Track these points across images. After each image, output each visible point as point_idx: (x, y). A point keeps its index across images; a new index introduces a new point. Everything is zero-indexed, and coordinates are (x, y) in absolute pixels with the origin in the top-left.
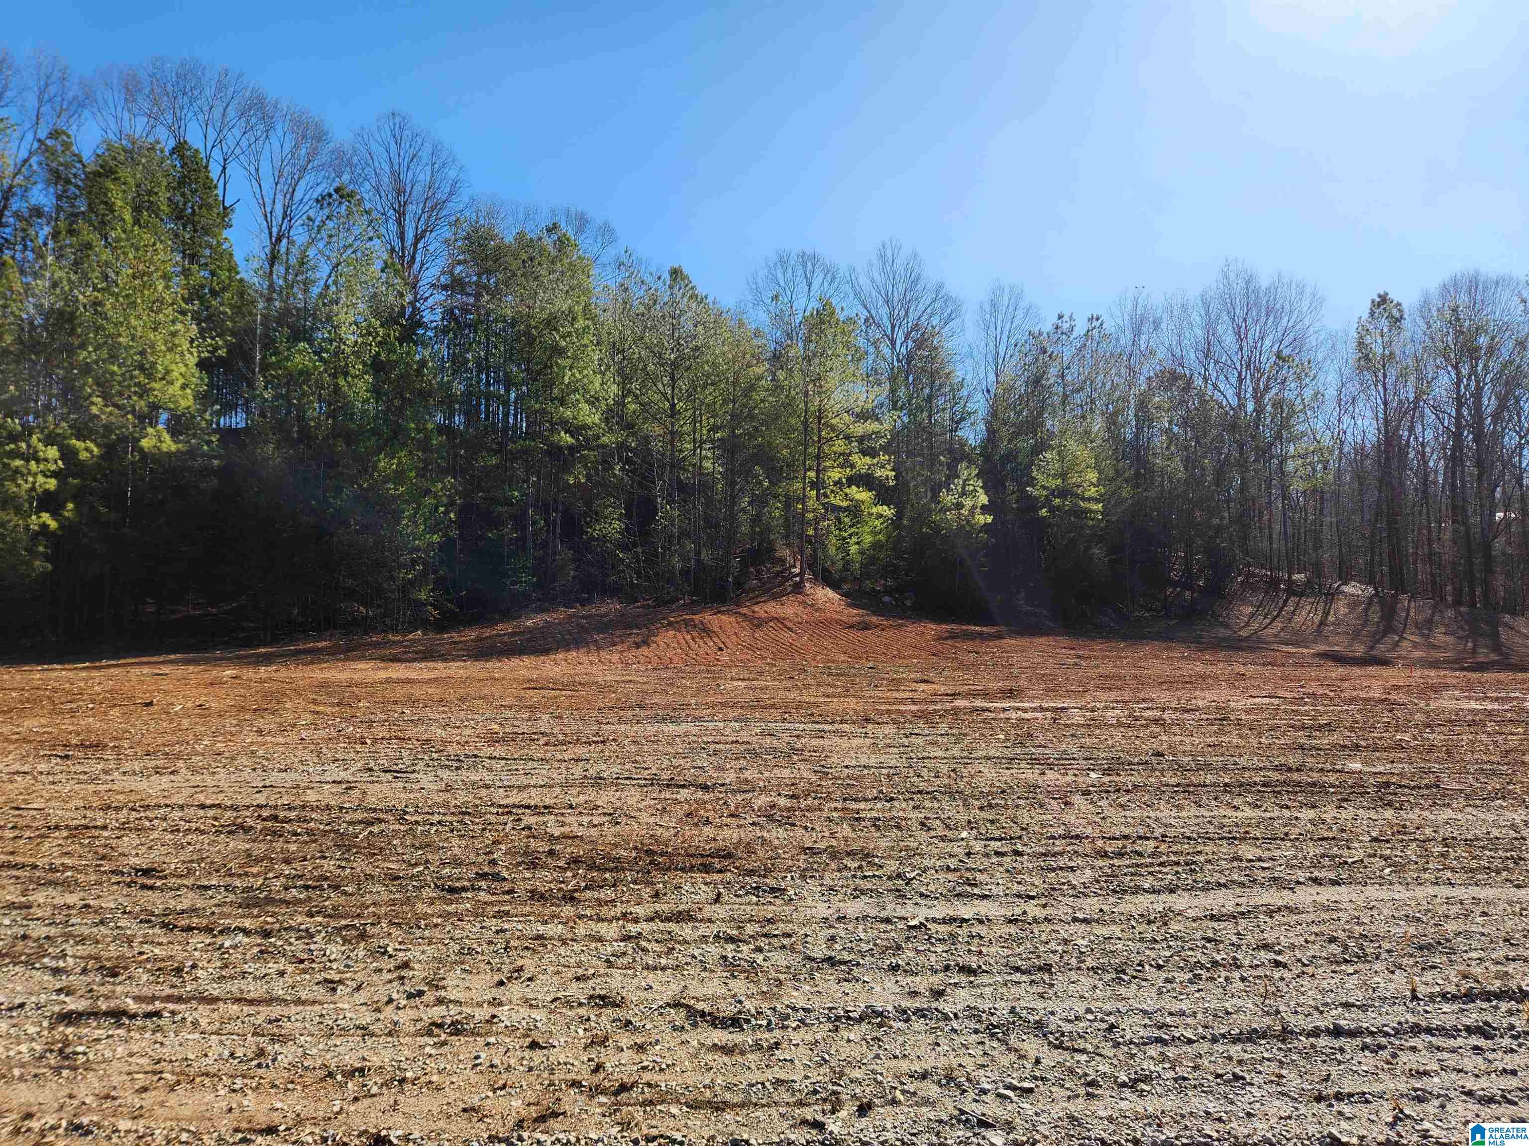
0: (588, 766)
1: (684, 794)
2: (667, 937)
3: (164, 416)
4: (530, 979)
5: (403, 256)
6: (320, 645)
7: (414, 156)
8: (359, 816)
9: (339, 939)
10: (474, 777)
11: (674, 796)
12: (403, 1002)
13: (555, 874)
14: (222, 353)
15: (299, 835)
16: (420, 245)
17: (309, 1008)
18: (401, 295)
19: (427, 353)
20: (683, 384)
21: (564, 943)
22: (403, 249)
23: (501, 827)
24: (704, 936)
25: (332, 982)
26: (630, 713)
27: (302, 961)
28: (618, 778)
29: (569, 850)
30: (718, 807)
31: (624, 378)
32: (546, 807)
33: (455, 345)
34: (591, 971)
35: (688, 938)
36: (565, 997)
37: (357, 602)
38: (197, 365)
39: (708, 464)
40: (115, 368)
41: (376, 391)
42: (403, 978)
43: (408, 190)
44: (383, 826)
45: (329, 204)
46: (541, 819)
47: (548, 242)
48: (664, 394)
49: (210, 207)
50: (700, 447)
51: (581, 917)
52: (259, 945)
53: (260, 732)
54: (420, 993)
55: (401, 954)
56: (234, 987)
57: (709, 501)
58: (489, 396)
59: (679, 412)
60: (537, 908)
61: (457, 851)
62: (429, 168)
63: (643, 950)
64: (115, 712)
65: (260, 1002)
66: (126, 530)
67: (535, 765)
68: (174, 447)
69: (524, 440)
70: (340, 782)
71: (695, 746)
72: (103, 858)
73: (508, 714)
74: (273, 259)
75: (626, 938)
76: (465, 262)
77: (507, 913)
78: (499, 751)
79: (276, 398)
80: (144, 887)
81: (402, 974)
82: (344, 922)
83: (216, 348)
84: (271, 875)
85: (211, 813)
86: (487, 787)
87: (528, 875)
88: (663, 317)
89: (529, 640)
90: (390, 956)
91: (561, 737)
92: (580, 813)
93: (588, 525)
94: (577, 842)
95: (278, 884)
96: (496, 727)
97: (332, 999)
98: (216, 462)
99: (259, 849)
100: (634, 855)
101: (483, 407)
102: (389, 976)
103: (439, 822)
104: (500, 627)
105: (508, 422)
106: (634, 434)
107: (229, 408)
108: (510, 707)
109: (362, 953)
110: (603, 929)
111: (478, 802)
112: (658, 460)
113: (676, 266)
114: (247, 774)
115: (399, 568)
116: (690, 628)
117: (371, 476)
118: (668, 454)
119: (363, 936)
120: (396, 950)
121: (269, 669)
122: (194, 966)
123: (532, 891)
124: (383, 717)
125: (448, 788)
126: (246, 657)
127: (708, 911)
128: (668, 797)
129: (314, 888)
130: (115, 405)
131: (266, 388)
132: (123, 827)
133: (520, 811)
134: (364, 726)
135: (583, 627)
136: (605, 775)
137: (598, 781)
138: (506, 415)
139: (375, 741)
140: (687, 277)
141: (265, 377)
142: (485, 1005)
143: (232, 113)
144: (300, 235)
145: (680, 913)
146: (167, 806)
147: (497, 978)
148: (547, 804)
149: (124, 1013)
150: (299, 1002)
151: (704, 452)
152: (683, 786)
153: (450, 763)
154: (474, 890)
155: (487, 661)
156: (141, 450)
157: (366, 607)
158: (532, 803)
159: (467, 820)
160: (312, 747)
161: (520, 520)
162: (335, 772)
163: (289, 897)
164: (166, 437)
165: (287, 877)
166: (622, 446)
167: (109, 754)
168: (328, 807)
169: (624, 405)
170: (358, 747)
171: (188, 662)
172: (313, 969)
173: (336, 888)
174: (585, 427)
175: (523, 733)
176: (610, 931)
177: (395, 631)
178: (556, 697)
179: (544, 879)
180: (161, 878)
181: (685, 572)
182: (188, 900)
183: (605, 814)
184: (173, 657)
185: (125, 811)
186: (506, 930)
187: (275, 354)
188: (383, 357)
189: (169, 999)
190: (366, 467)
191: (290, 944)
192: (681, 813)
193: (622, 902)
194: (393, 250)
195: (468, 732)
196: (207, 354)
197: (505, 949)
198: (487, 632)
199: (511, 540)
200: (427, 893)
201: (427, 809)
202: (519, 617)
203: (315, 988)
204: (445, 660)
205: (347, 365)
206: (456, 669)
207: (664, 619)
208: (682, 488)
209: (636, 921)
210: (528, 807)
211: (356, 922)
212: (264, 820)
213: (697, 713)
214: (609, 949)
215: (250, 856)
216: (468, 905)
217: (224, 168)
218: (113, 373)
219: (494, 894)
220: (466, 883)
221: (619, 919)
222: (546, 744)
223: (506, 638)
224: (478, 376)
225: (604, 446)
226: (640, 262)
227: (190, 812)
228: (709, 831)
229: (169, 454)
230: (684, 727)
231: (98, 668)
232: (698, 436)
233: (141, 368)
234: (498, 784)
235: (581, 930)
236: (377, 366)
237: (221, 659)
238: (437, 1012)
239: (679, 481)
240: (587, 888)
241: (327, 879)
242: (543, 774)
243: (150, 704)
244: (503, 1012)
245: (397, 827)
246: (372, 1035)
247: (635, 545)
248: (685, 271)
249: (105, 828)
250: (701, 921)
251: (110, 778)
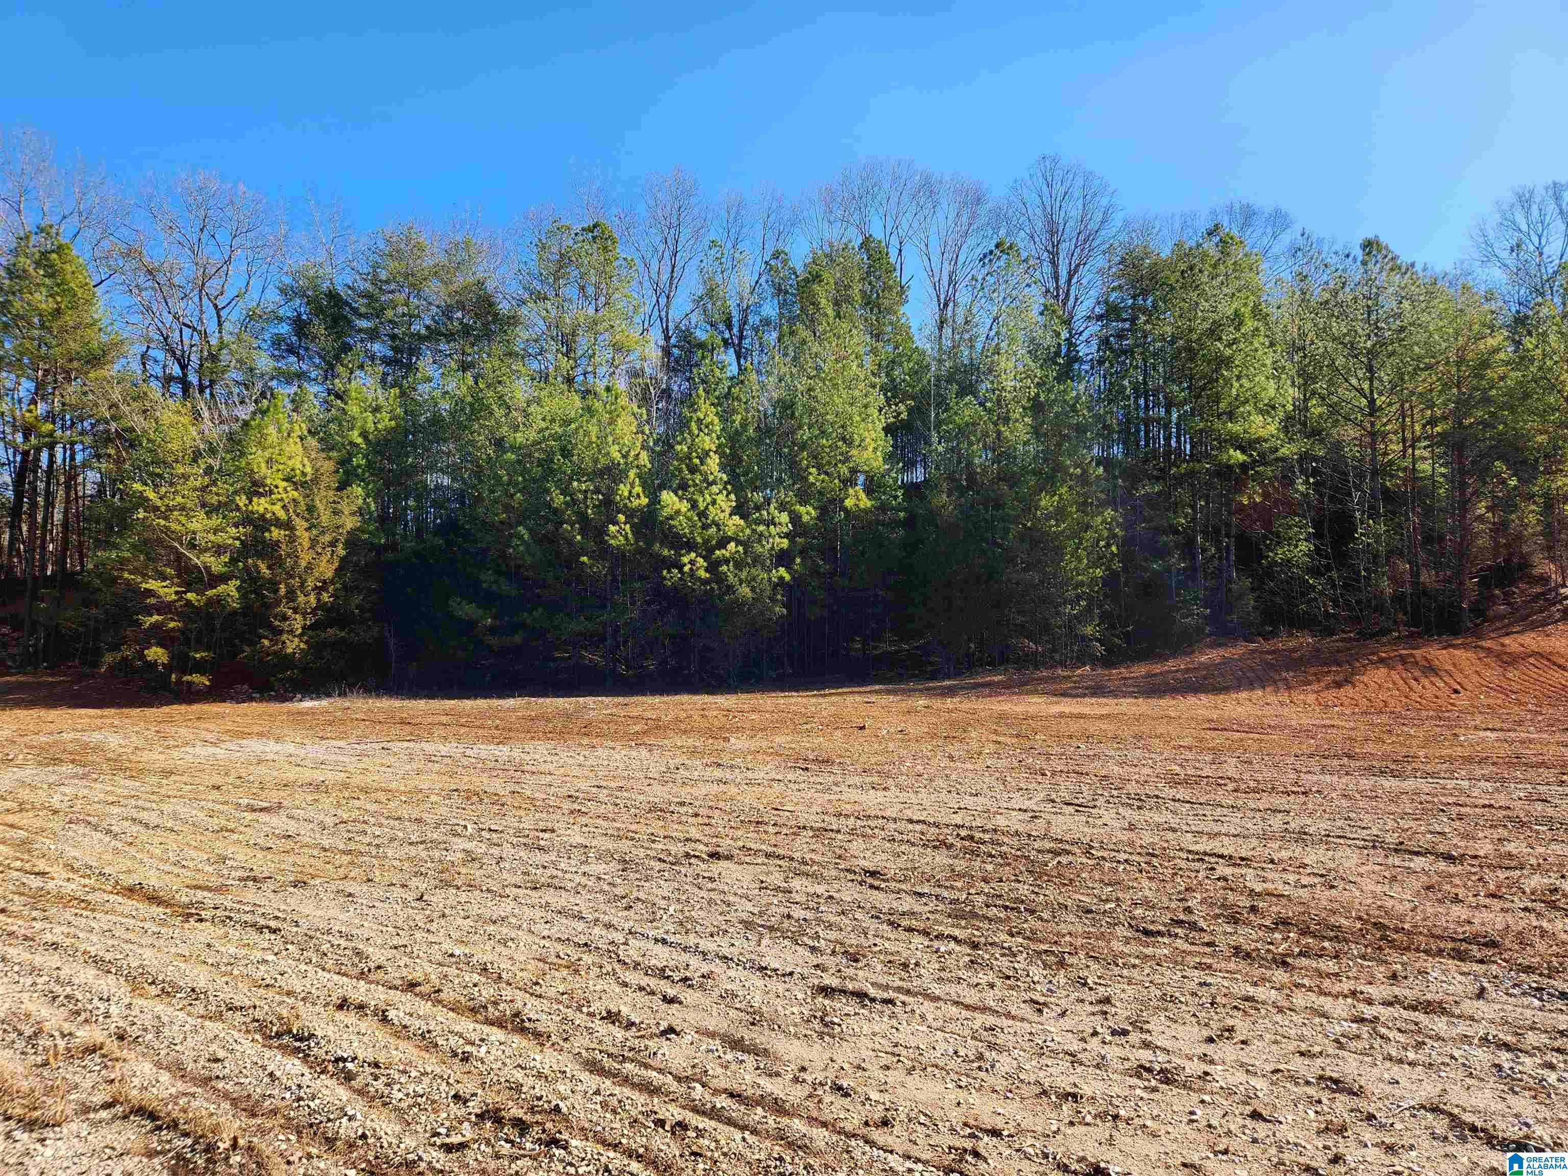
0: (1289, 819)
1: (1418, 863)
2: (1414, 1027)
3: (861, 478)
4: (1243, 1042)
5: (1058, 295)
6: (996, 679)
7: (1066, 193)
8: (1048, 845)
9: (1040, 963)
10: (1158, 818)
11: (1407, 864)
12: (1109, 1038)
13: (1261, 934)
14: (904, 416)
15: (994, 856)
16: (1074, 281)
17: (1018, 1024)
18: (1058, 335)
19: (1082, 387)
20: (1385, 375)
21: (1280, 1010)
22: (1057, 288)
23: (1193, 875)
24: (1466, 1036)
25: (1037, 1003)
26: (1336, 762)
27: (1008, 978)
28: (1328, 836)
29: (1275, 909)
30: (1470, 883)
31: (1306, 378)
32: (1242, 859)
33: (1112, 375)
34: (1317, 1049)
35: (1442, 1034)
36: (1289, 1071)
37: (1027, 638)
38: (883, 429)
39: (1425, 467)
40: (824, 441)
41: (1036, 431)
42: (1106, 1013)
43: (1061, 229)
44: (1070, 858)
45: (990, 261)
46: (1237, 870)
47: (1211, 247)
48: (1361, 391)
49: (891, 288)
50: (1413, 447)
51: (1298, 986)
52: (969, 955)
53: (951, 758)
54: (1125, 1033)
55: (1101, 989)
56: (953, 990)
57: (1428, 512)
58: (1147, 422)
59: (1381, 408)
60: (1243, 965)
61: (1147, 893)
62: (1081, 201)
63: (1382, 1037)
64: (838, 733)
65: (976, 1009)
66: (836, 578)
67: (1225, 811)
68: (869, 504)
69: (1188, 462)
70: (1025, 811)
71: (1429, 806)
72: (840, 857)
73: (1189, 755)
74: (942, 324)
75: (1360, 1020)
76: (1120, 287)
77: (1210, 967)
78: (1182, 793)
79: (947, 450)
80: (872, 887)
81: (1105, 1009)
82: (1045, 947)
83: (899, 414)
84: (973, 891)
85: (918, 827)
86: (1174, 830)
87: (1229, 930)
88: (1355, 299)
89: (1205, 678)
90: (1091, 989)
91: (1252, 784)
92: (1284, 870)
93: (1268, 548)
94: (1284, 901)
95: (981, 899)
96: (1177, 769)
97: (1039, 1019)
98: (902, 514)
99: (961, 865)
100: (1359, 926)
101: (1142, 433)
102: (1091, 1009)
103: (1126, 861)
104: (1171, 663)
105: (1170, 444)
106: (1322, 441)
107: (910, 465)
108: (1190, 749)
109: (1063, 981)
110: (1327, 1003)
111: (1166, 845)
112: (1355, 468)
113: (1371, 236)
114: (944, 795)
115: (1065, 604)
116: (1409, 666)
117: (1035, 515)
118: (1368, 459)
119: (1062, 964)
120: (1096, 983)
121: (954, 700)
122: (917, 964)
123: (1236, 948)
124: (1060, 751)
125: (1131, 827)
126: (934, 688)
127: (1468, 1006)
128: (1397, 864)
129: (1012, 909)
130: (826, 473)
131: (940, 443)
132: (852, 832)
133: (1213, 860)
134: (1043, 758)
135: (1267, 663)
136: (1311, 830)
137: (1302, 837)
138: (1168, 439)
139: (1054, 773)
140: (1386, 248)
141: (939, 433)
142: (1195, 1059)
143: (905, 198)
144: (963, 297)
145: (1429, 1003)
146: (883, 818)
147: (1206, 1033)
148: (1243, 855)
149: (866, 995)
150: (1009, 1015)
151: (1417, 452)
152: (1417, 854)
153: (1131, 802)
154: (1170, 936)
155: (1160, 697)
156: (845, 510)
157: (1035, 643)
158: (1226, 853)
159: (1155, 862)
160: (997, 775)
161: (1188, 548)
162: (1019, 801)
163: (990, 914)
164: (862, 495)
165: (987, 895)
166: (1304, 457)
167: (836, 769)
168: (1017, 833)
169: (1307, 409)
170: (1039, 778)
171: (888, 692)
172: (1019, 986)
173: (1032, 912)
174: (1259, 440)
175: (1208, 777)
176: (1340, 1008)
177: (1063, 664)
178: (1242, 740)
179: (1247, 936)
180: (884, 881)
181: (1398, 598)
182: (908, 903)
183: (1315, 874)
184: (877, 687)
185: (852, 819)
186: (1211, 984)
187: (946, 410)
188: (1042, 398)
189: (899, 989)
190: (1030, 507)
191: (996, 959)
192: (1418, 885)
193: (1348, 978)
194: (1048, 291)
195: (1146, 771)
196: (892, 420)
197: (1212, 1004)
198: (1157, 668)
199: (1179, 570)
200: (1120, 931)
201: (1112, 847)
202: (1193, 652)
203: (1023, 1005)
204: (1116, 696)
205: (1008, 410)
206: (1127, 706)
207: (1373, 654)
208: (1389, 496)
209: (1369, 1002)
210: (1222, 856)
211: (1054, 948)
212: (962, 839)
213: (1428, 768)
214: (1338, 1028)
215: (953, 870)
216: (1166, 951)
217: (900, 251)
218: (823, 447)
219: (1193, 944)
220: (1161, 928)
221: (1346, 996)
222: (1235, 791)
223: (1179, 675)
224: (1136, 402)
225: (1283, 459)
226: (1320, 241)
227: (902, 826)
228: (1459, 912)
229: (865, 511)
230: (1409, 784)
231: (825, 696)
232: (1408, 435)
233: (844, 439)
234: (1184, 828)
235: (1300, 999)
236: (1036, 407)
237: (914, 690)
238: (1145, 1056)
239: (1385, 491)
240: (1301, 954)
241: (1022, 902)
242: (1233, 823)
243: (862, 728)
244: (1216, 1070)
245: (1085, 860)
246: (1081, 1064)
247: (1328, 568)
248: (1384, 240)
249: (838, 831)
250: (1459, 1017)
251: (839, 789)
